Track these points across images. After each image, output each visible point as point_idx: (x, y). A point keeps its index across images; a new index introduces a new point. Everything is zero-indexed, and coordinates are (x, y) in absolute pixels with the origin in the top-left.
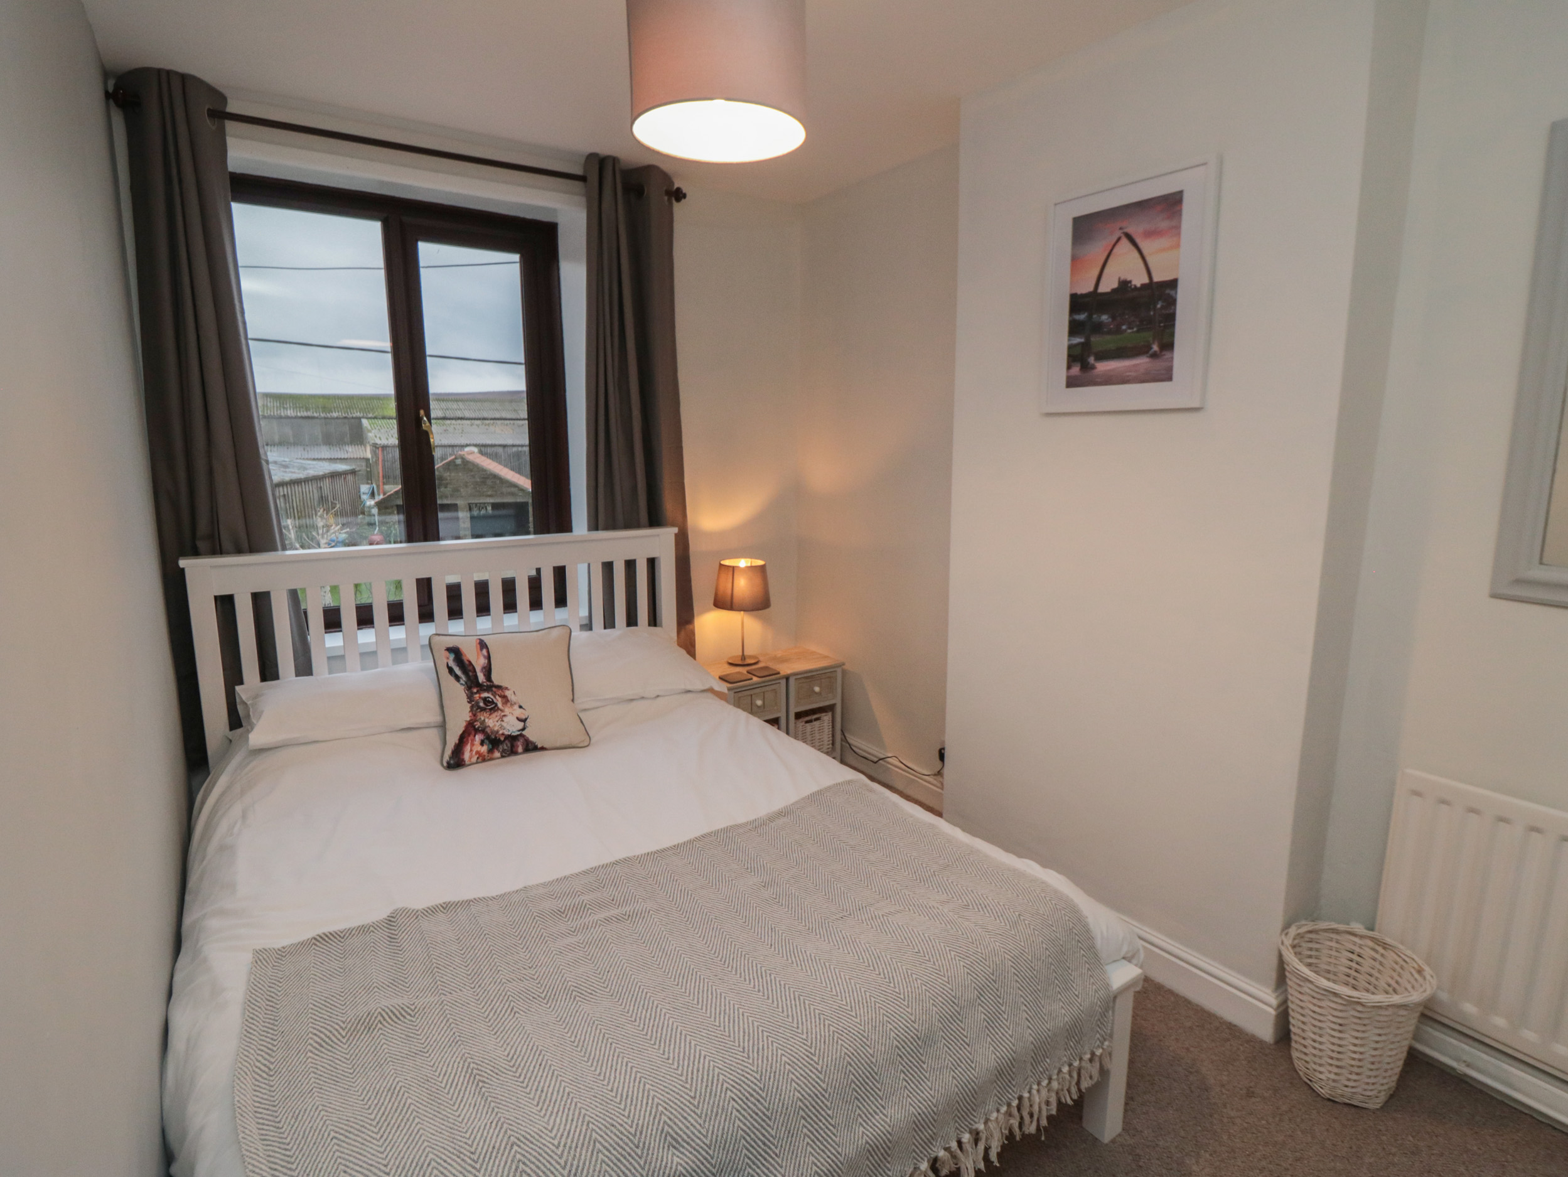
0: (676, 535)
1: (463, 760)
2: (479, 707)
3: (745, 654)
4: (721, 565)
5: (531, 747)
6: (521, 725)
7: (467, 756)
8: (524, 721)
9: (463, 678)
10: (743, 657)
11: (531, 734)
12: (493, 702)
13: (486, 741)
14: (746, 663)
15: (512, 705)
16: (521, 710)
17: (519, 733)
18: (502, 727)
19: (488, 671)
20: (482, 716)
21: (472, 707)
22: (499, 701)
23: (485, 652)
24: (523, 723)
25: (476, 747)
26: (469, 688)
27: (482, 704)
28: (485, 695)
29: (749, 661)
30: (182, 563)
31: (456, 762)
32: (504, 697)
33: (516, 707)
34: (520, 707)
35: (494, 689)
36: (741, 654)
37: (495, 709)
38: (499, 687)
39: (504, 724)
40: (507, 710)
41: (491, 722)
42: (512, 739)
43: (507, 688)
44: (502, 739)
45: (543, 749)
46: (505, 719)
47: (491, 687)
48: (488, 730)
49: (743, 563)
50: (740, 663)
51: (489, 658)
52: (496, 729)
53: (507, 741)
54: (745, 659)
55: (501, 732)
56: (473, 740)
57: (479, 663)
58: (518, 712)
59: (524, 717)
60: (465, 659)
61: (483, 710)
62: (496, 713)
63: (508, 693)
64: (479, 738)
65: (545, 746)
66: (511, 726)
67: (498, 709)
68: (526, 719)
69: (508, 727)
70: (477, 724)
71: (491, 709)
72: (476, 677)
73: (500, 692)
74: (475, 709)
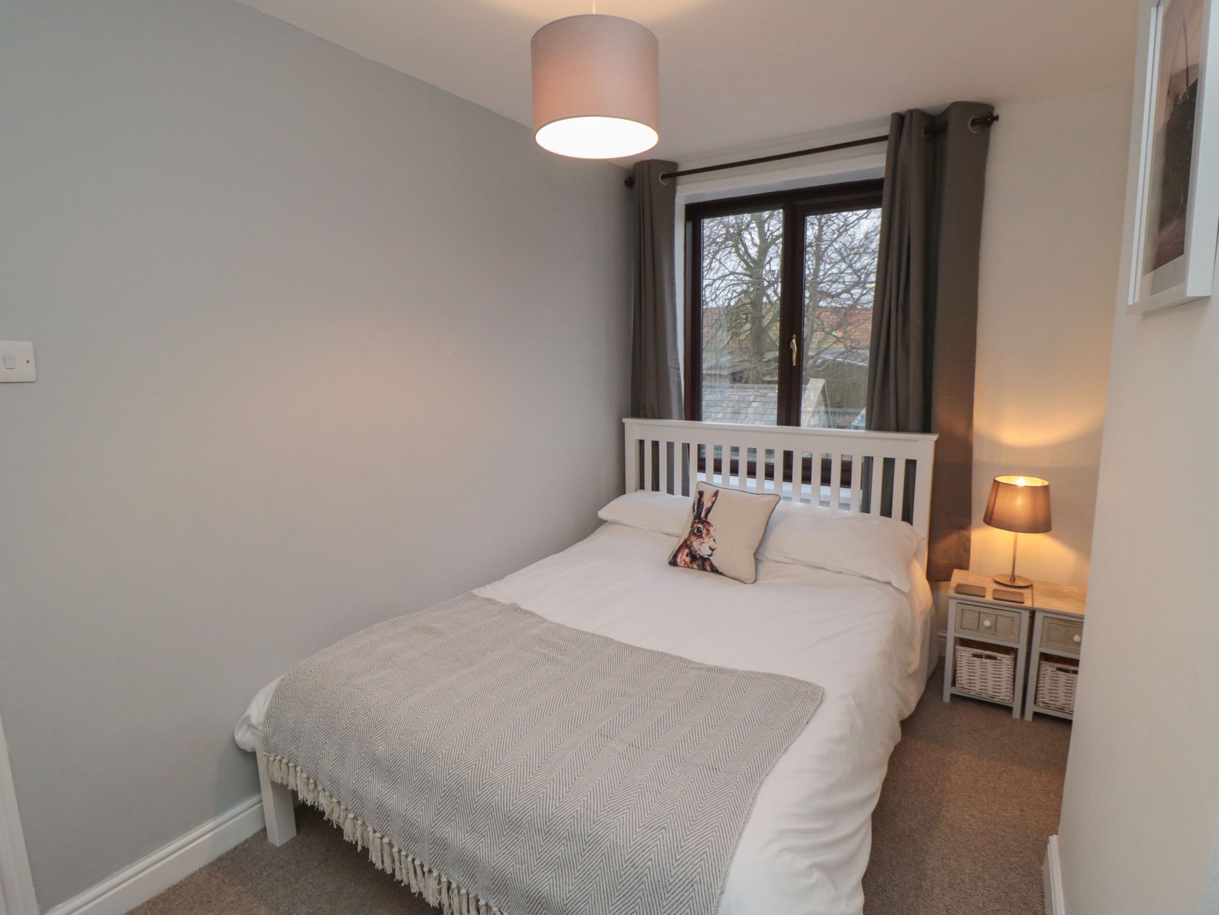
0: (937, 442)
1: (677, 562)
2: (694, 533)
3: (1016, 574)
4: (995, 481)
5: (714, 570)
6: (710, 552)
7: (679, 560)
8: (712, 550)
9: (695, 512)
10: (1013, 578)
11: (715, 560)
12: (701, 532)
13: (689, 555)
14: (1015, 584)
15: (710, 537)
16: (714, 542)
17: (707, 557)
18: (700, 549)
19: (709, 511)
20: (693, 538)
21: (691, 531)
22: (704, 532)
23: (714, 498)
24: (711, 551)
25: (683, 557)
26: (695, 519)
27: (696, 531)
28: (700, 526)
29: (1019, 583)
30: (624, 420)
31: (673, 563)
32: (708, 530)
33: (712, 539)
34: (714, 540)
35: (705, 524)
36: (1010, 573)
37: (700, 537)
38: (708, 523)
39: (701, 548)
40: (706, 540)
41: (696, 544)
42: (704, 559)
43: (712, 526)
44: (698, 557)
45: (721, 574)
46: (703, 545)
47: (705, 522)
48: (692, 548)
49: (1021, 481)
50: (1010, 584)
51: (713, 503)
52: (696, 549)
53: (700, 560)
54: (1014, 580)
55: (698, 552)
56: (683, 551)
57: (707, 504)
58: (711, 543)
59: (713, 548)
60: (702, 500)
61: (695, 534)
62: (699, 540)
63: (711, 529)
64: (686, 551)
65: (723, 573)
66: (704, 551)
67: (702, 537)
68: (714, 549)
69: (702, 550)
70: (689, 542)
71: (699, 536)
72: (701, 512)
73: (707, 527)
74: (692, 533)
